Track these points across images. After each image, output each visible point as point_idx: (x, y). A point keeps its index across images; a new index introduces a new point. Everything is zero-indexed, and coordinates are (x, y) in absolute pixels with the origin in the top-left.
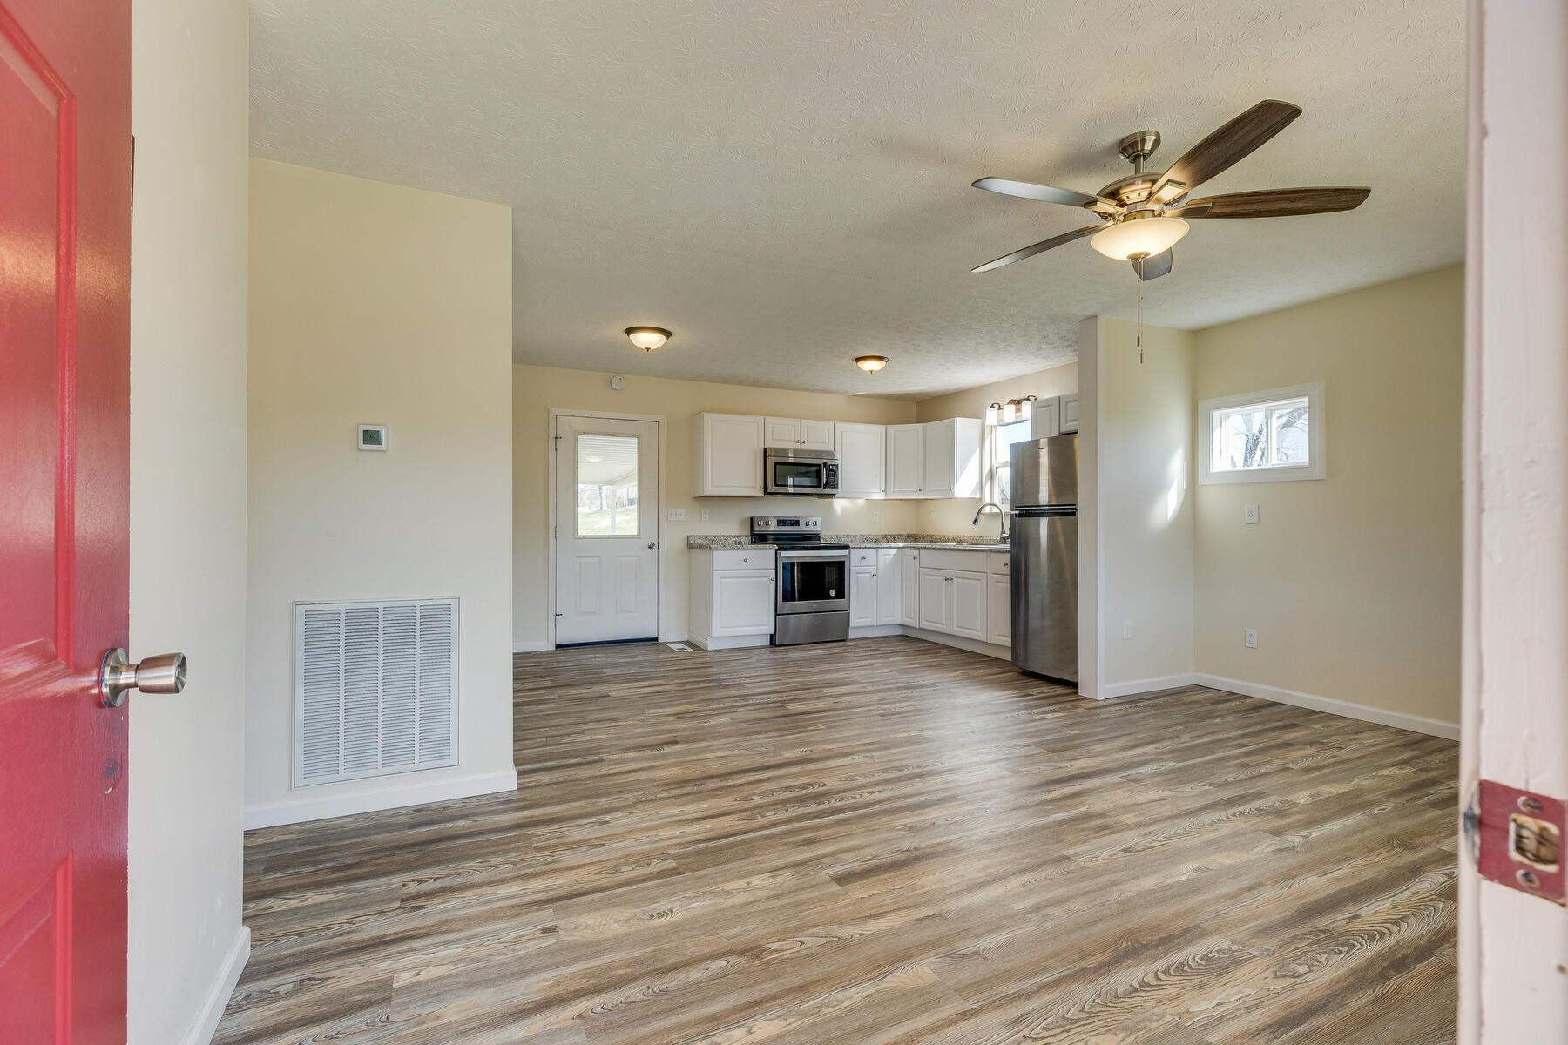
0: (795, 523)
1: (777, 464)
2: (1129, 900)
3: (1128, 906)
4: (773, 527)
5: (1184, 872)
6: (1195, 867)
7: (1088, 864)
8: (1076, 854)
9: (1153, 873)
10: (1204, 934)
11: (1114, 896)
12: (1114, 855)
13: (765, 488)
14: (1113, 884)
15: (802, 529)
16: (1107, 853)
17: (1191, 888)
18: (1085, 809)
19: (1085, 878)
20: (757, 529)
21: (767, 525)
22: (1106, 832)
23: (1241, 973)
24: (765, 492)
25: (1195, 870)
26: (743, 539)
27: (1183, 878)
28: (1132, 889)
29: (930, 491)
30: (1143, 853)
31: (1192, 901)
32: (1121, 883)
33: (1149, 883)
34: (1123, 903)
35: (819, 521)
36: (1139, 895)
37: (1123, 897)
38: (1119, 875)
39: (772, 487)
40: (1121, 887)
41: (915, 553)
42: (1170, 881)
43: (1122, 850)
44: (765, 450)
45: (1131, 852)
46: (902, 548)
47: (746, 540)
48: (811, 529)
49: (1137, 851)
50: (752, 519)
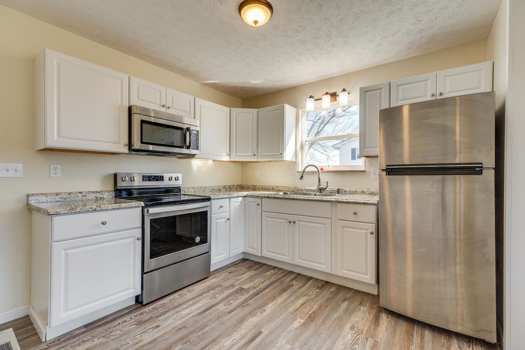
0: (160, 178)
1: (143, 122)
4: (138, 183)
13: (130, 145)
15: (165, 184)
20: (122, 185)
21: (132, 180)
24: (130, 149)
26: (106, 195)
29: (262, 156)
35: (180, 176)
39: (137, 144)
41: (259, 201)
44: (130, 109)
46: (245, 197)
47: (109, 195)
48: (173, 184)
50: (115, 175)
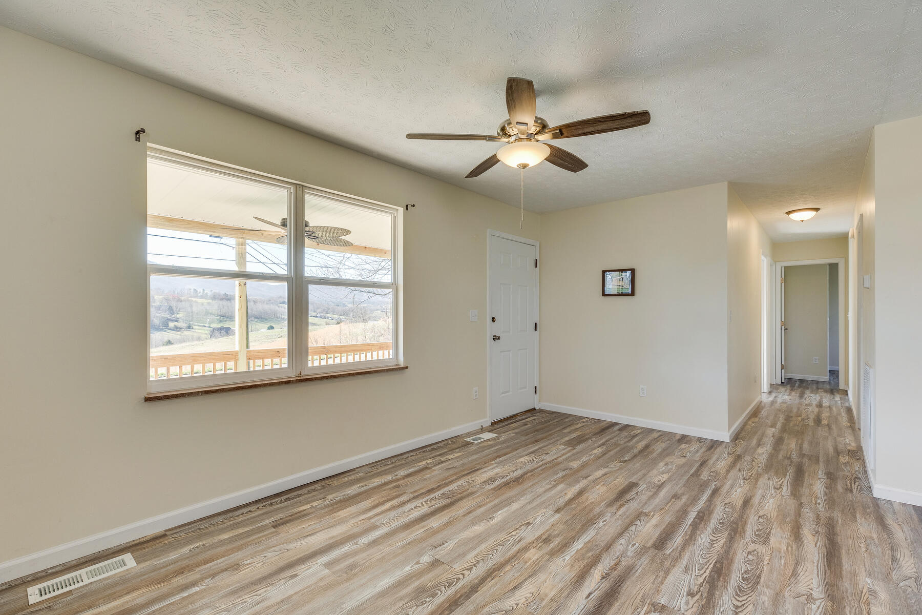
2: (522, 496)
3: (522, 494)
5: (499, 516)
6: (494, 520)
7: (545, 510)
8: (553, 515)
9: (514, 512)
10: (494, 489)
11: (529, 497)
12: (534, 519)
14: (530, 502)
16: (539, 519)
17: (497, 508)
18: (567, 558)
19: (543, 503)
22: (544, 537)
23: (482, 480)
25: (494, 518)
27: (500, 512)
28: (522, 501)
30: (520, 524)
31: (497, 501)
32: (527, 503)
33: (515, 506)
34: (524, 494)
36: (519, 499)
37: (525, 497)
38: (529, 507)
40: (527, 501)
42: (505, 509)
43: (531, 524)
45: (527, 524)
49: (523, 525)
